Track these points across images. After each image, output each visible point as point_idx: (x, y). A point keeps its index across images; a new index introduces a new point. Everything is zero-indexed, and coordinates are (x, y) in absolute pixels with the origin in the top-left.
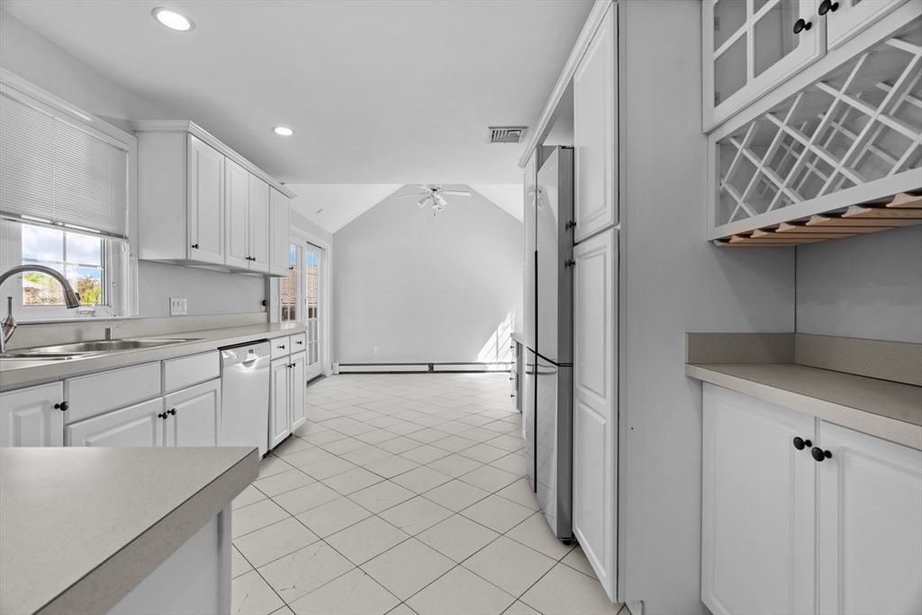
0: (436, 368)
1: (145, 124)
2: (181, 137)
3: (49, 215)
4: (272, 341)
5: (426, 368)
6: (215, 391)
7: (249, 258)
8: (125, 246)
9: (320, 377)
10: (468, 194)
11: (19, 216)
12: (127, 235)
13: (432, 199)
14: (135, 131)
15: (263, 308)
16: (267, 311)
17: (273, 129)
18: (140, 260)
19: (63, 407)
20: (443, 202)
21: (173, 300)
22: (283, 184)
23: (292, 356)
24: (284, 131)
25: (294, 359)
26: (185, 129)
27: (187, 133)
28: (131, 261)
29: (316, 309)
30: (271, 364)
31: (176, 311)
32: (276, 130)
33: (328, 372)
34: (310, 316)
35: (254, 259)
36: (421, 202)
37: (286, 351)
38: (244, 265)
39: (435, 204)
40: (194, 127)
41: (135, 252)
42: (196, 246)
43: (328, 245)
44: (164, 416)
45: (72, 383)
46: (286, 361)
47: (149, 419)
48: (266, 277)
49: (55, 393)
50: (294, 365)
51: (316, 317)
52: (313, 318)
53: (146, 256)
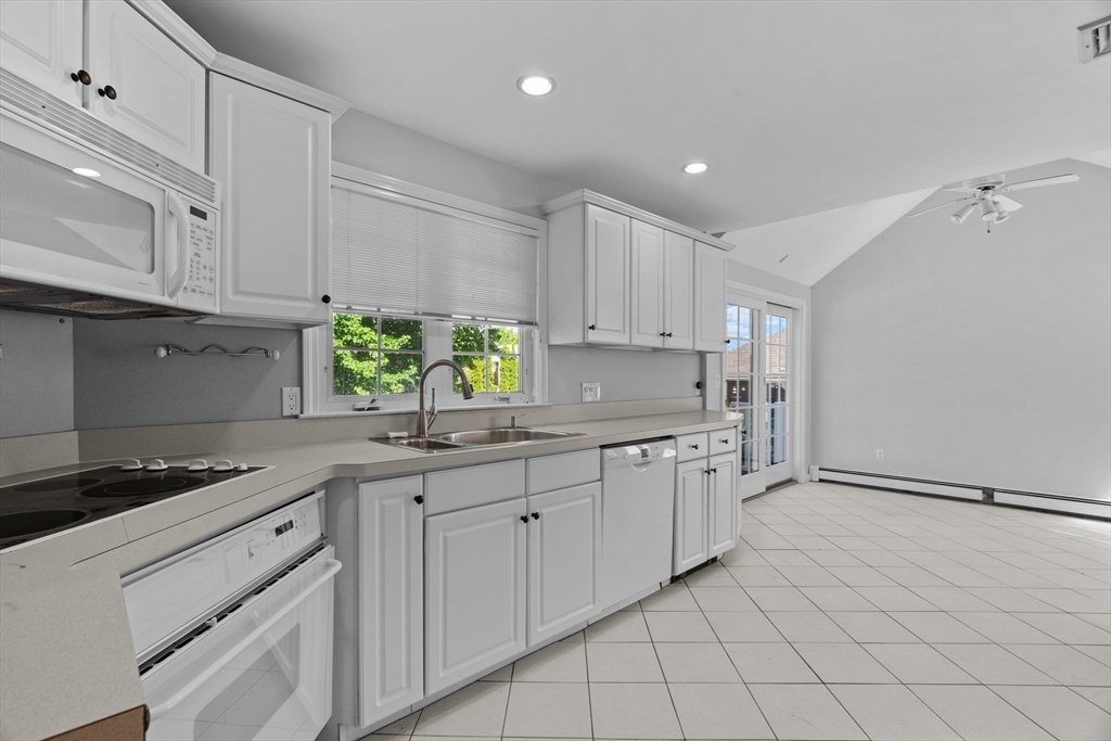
0: (998, 497)
1: (552, 205)
2: (579, 209)
3: (470, 311)
4: (679, 439)
5: (978, 495)
6: (593, 496)
7: (663, 334)
8: (536, 333)
9: (790, 482)
10: (1074, 178)
11: (450, 316)
12: (538, 321)
13: (980, 207)
14: (546, 215)
15: (698, 392)
16: (703, 395)
17: (683, 169)
18: (550, 346)
19: (419, 500)
20: (1008, 205)
21: (585, 385)
22: (718, 235)
23: (712, 459)
24: (696, 168)
25: (714, 462)
26: (580, 200)
27: (584, 203)
28: (541, 347)
29: (783, 391)
30: (676, 468)
31: (588, 397)
32: (686, 170)
33: (802, 476)
34: (774, 400)
35: (670, 335)
36: (957, 215)
37: (702, 451)
38: (657, 342)
39: (989, 212)
40: (589, 194)
41: (545, 338)
42: (592, 328)
43: (803, 304)
44: (525, 519)
45: (431, 477)
46: (703, 464)
47: (510, 520)
48: (702, 355)
49: (414, 485)
50: (715, 470)
51: (783, 399)
52: (779, 402)
53: (555, 341)
